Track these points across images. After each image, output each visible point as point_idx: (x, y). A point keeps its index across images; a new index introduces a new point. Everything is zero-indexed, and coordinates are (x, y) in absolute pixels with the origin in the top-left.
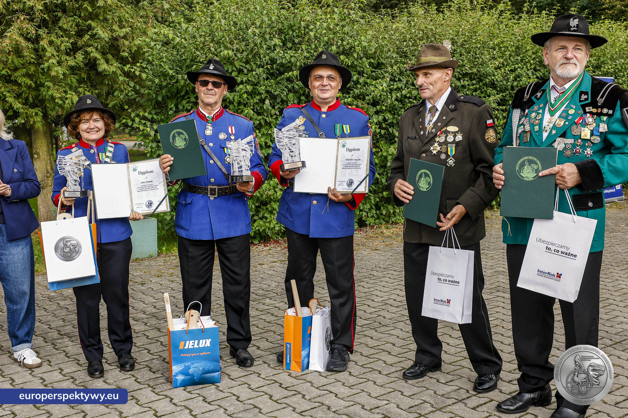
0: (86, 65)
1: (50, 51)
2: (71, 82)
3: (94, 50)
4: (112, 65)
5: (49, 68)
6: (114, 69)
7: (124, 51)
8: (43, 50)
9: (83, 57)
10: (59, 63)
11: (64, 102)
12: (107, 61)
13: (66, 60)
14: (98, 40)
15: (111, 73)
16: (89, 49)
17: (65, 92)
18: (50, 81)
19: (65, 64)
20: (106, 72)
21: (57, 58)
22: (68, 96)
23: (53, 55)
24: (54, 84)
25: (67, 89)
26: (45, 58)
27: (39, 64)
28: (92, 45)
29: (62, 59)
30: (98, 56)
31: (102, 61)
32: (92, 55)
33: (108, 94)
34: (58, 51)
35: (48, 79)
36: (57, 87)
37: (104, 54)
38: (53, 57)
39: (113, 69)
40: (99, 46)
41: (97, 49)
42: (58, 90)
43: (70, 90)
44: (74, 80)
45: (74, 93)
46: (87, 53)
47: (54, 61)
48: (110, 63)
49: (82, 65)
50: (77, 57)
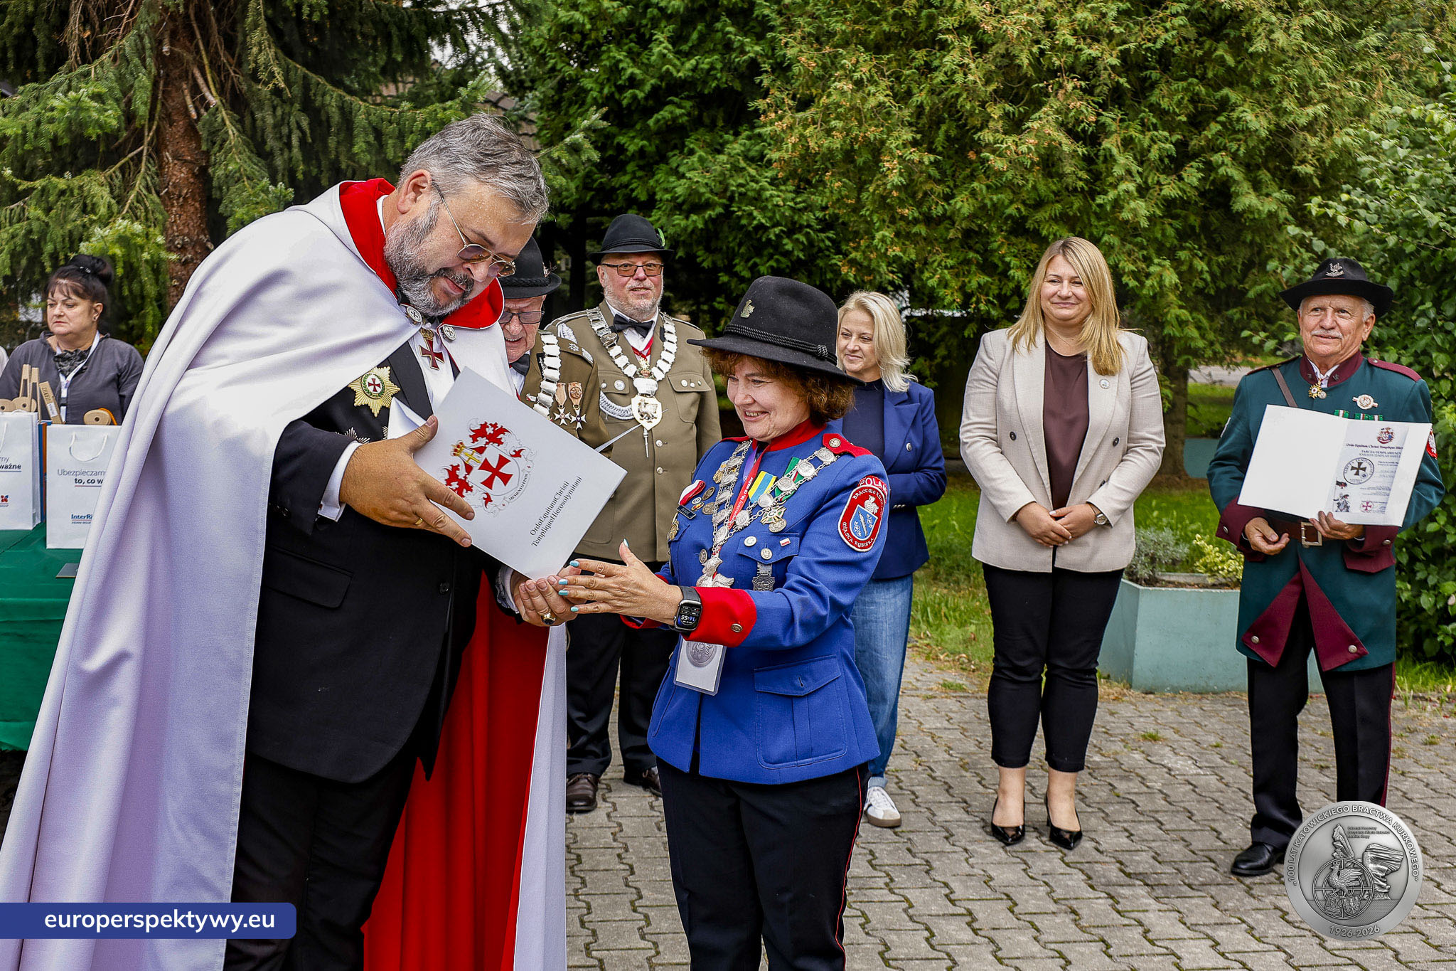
0: (1202, 194)
1: (1124, 160)
2: (1164, 234)
3: (1228, 160)
4: (1268, 195)
5: (1117, 204)
6: (1273, 207)
7: (1303, 162)
8: (1105, 161)
9: (1200, 175)
10: (1143, 191)
11: (1142, 284)
12: (1257, 186)
13: (1159, 183)
14: (1240, 136)
15: (1264, 216)
16: (1217, 158)
17: (1147, 260)
18: (1114, 233)
19: (1153, 193)
20: (1252, 213)
21: (1139, 180)
22: (1152, 269)
23: (1129, 172)
24: (1123, 240)
25: (1152, 251)
26: (1110, 180)
27: (1092, 194)
28: (1225, 148)
29: (1150, 181)
30: (1236, 173)
31: (1246, 186)
32: (1222, 171)
33: (1248, 266)
34: (1141, 163)
35: (1111, 228)
36: (1129, 246)
37: (1249, 167)
38: (1128, 177)
39: (1269, 206)
40: (1242, 150)
41: (1234, 156)
42: (1129, 255)
43: (1159, 256)
44: (1170, 231)
45: (1167, 263)
46: (1209, 167)
47: (1131, 187)
48: (1265, 191)
49: (1193, 194)
50: (1185, 175)
